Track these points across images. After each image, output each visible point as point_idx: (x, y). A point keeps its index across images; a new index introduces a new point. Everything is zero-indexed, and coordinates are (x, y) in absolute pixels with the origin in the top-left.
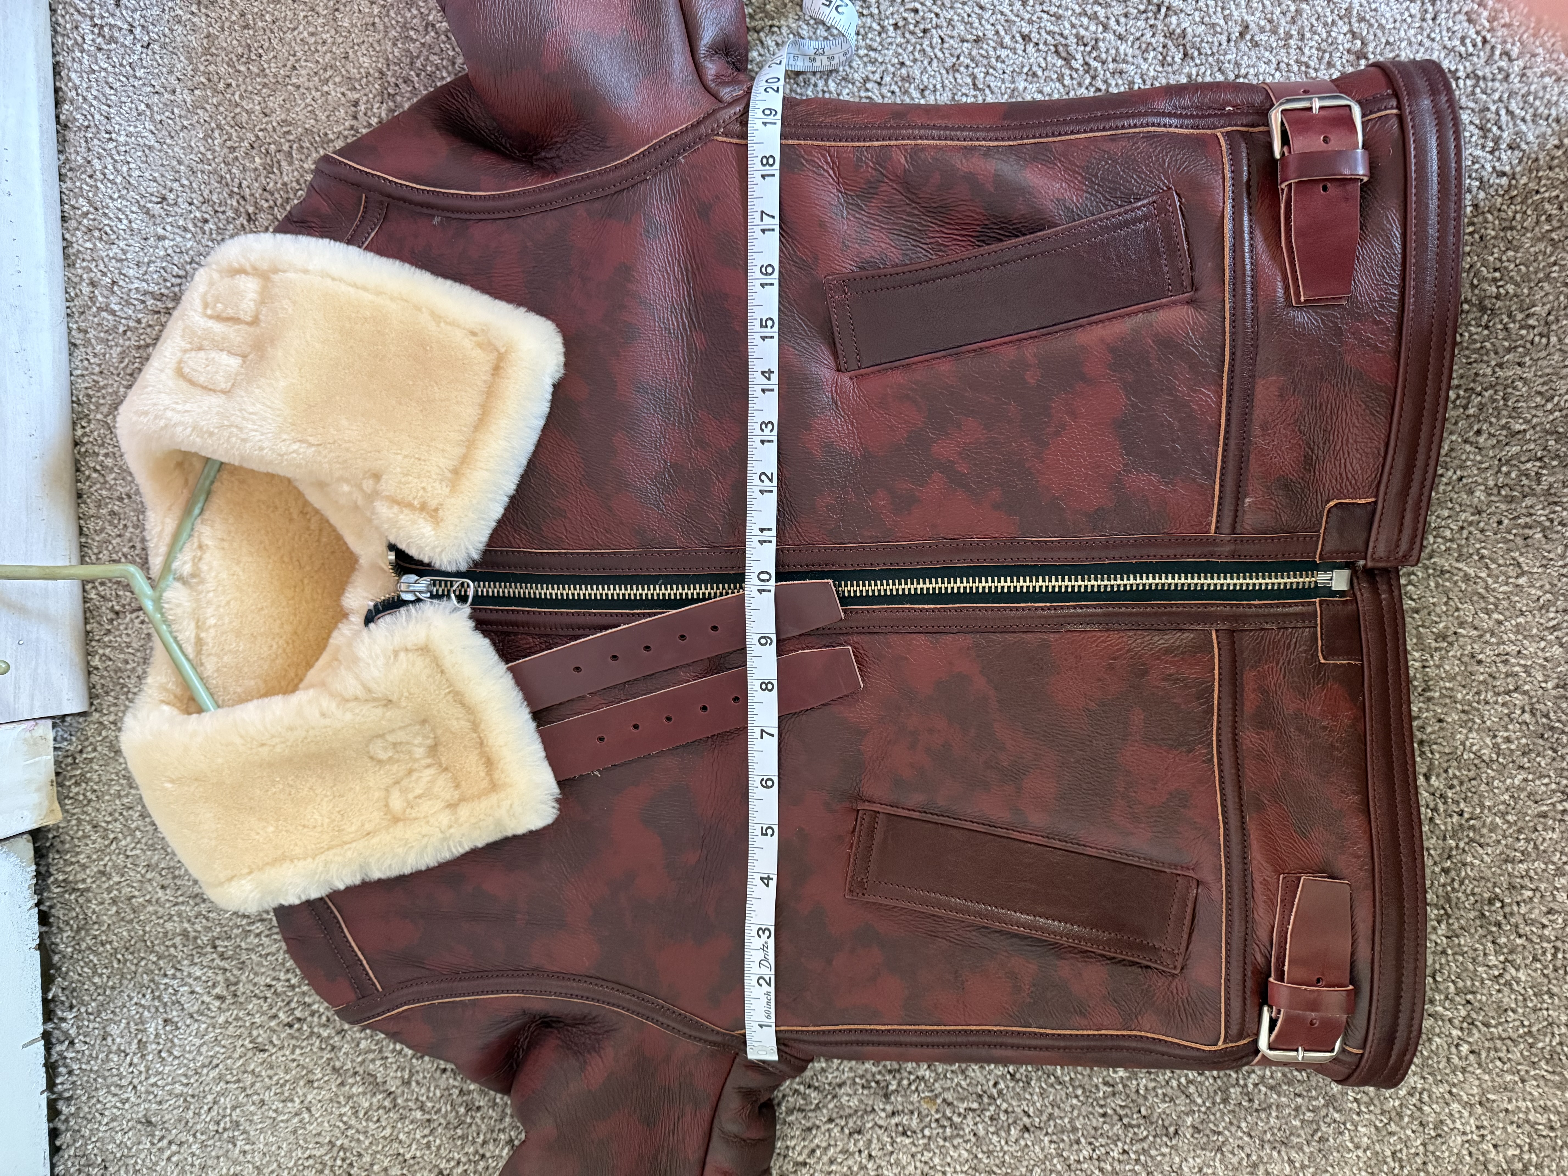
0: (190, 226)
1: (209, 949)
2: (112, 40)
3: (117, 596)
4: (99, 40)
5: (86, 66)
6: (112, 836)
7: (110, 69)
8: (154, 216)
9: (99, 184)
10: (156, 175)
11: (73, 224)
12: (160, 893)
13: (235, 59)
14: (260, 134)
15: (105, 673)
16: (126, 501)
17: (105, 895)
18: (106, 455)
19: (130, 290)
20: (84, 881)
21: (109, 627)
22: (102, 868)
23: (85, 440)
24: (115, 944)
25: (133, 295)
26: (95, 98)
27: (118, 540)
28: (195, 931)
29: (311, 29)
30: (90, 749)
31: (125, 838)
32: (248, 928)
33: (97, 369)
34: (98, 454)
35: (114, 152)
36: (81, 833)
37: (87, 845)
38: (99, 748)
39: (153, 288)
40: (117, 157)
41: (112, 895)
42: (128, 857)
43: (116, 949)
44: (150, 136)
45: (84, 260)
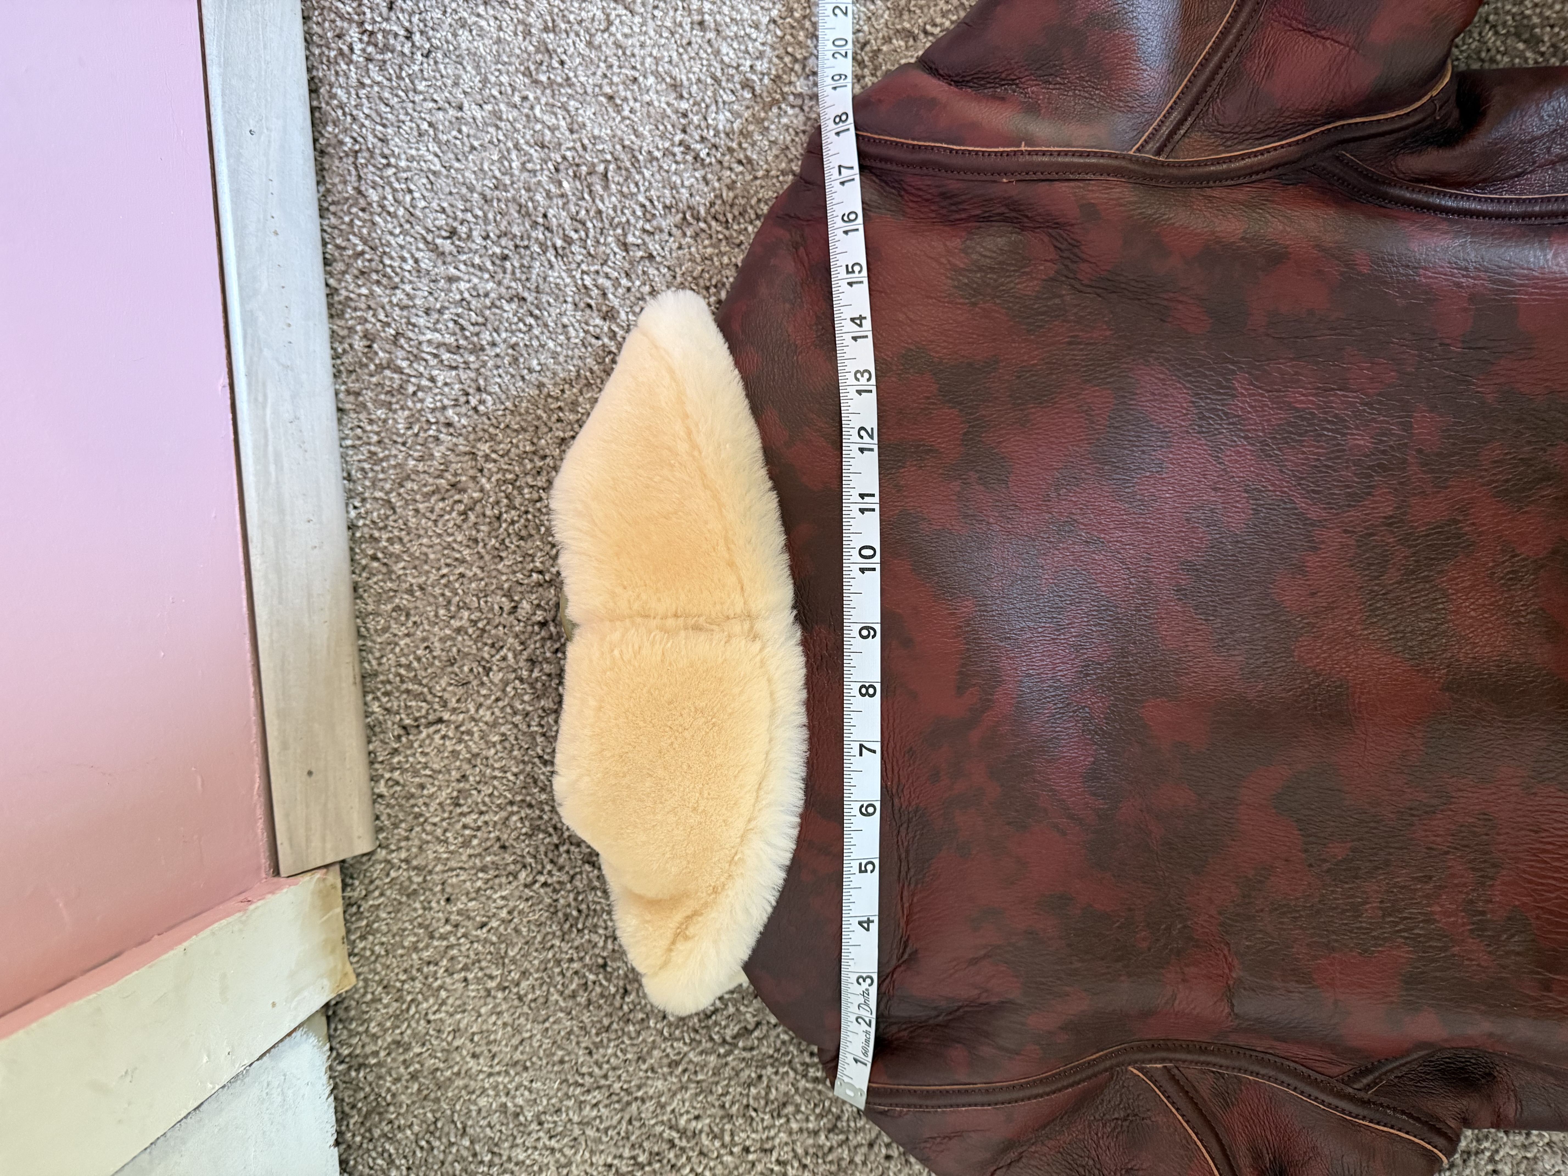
0: (489, 265)
1: (534, 1126)
2: (387, 48)
3: (407, 707)
4: (370, 49)
5: (353, 81)
6: (409, 998)
7: (385, 82)
8: (443, 253)
9: (377, 219)
10: (445, 205)
11: (339, 266)
12: (472, 1063)
13: (532, 67)
14: (569, 154)
15: (393, 801)
16: (418, 594)
17: (402, 1070)
18: (389, 540)
19: (420, 343)
20: (375, 1054)
21: (396, 746)
22: (399, 1038)
23: (361, 523)
24: (416, 1128)
25: (425, 348)
26: (367, 116)
27: (407, 640)
28: (515, 1106)
29: (627, 30)
30: (377, 893)
31: (426, 999)
32: (582, 1098)
33: (375, 438)
34: (377, 540)
35: (393, 179)
36: (369, 997)
37: (377, 1010)
38: (388, 893)
39: (450, 340)
40: (396, 185)
41: (411, 1069)
42: (429, 1022)
43: (417, 1135)
44: (436, 160)
45: (355, 309)
